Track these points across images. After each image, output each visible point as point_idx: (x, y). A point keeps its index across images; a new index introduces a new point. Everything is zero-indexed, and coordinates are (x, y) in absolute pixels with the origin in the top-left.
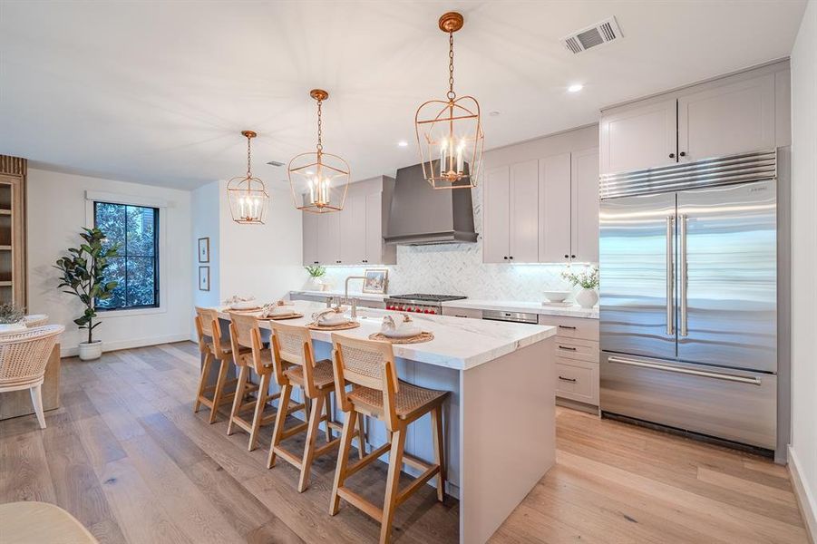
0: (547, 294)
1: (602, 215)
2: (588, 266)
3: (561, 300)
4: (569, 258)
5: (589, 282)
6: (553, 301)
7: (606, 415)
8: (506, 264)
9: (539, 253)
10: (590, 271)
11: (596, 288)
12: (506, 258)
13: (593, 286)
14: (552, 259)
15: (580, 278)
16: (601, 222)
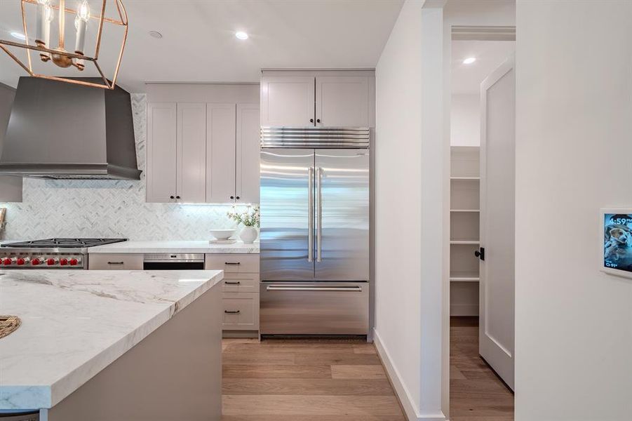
0: (215, 233)
1: (262, 166)
2: (249, 207)
3: (226, 238)
4: (234, 200)
5: (250, 220)
6: (219, 239)
7: (264, 338)
8: (172, 204)
9: (206, 194)
10: (251, 211)
11: (256, 225)
12: (172, 197)
13: (253, 224)
14: (219, 200)
15: (243, 217)
16: (261, 172)
